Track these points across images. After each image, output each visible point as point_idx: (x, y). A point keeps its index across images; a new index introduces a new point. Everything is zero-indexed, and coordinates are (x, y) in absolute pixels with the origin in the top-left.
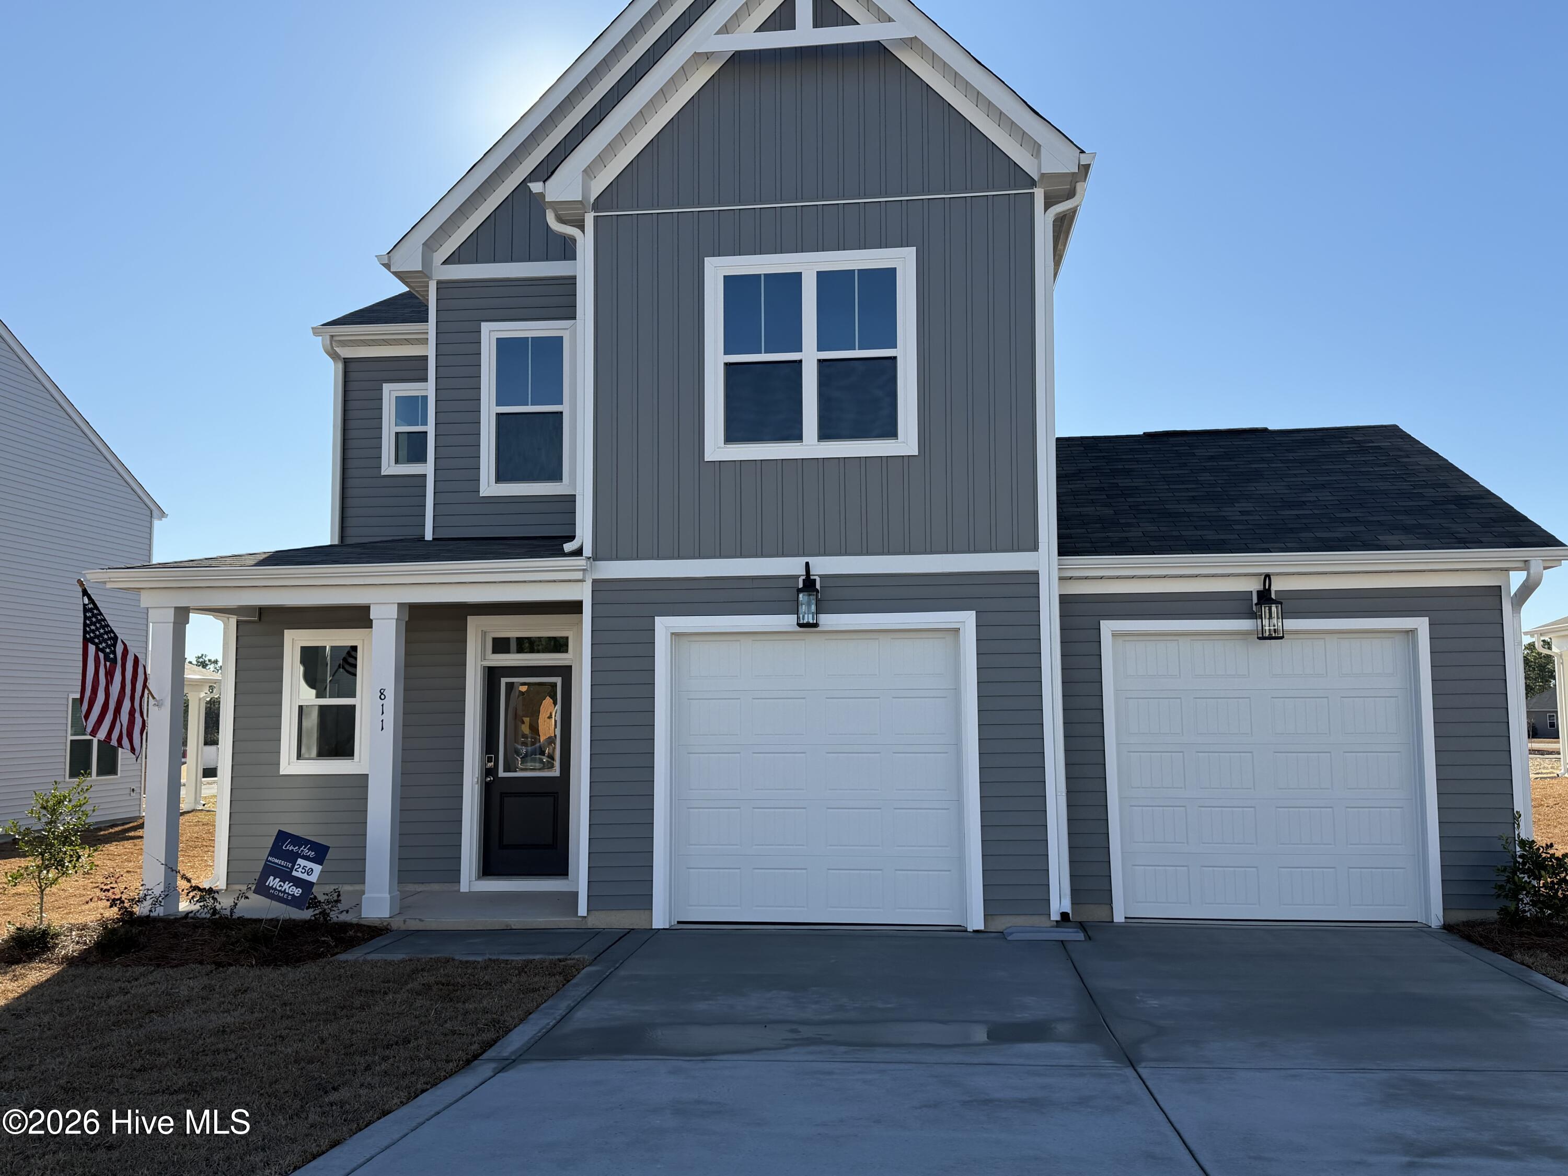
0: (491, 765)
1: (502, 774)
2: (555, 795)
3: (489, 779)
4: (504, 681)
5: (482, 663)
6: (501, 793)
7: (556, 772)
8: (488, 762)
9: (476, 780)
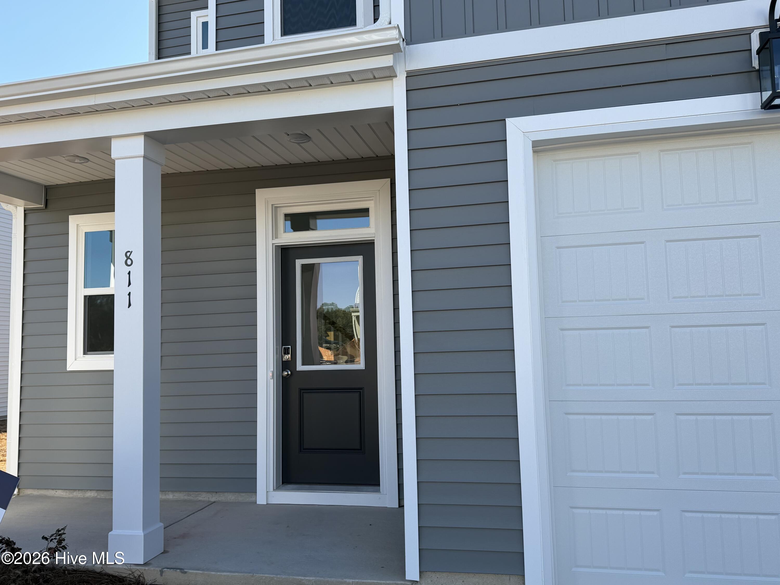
0: (288, 357)
1: (300, 367)
2: (359, 390)
3: (286, 373)
4: (299, 263)
5: (274, 241)
6: (301, 390)
7: (360, 365)
8: (285, 354)
9: (271, 374)
